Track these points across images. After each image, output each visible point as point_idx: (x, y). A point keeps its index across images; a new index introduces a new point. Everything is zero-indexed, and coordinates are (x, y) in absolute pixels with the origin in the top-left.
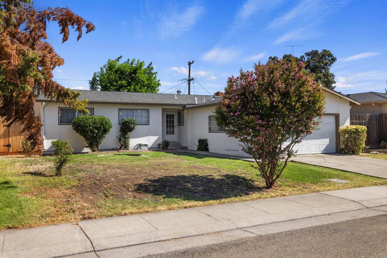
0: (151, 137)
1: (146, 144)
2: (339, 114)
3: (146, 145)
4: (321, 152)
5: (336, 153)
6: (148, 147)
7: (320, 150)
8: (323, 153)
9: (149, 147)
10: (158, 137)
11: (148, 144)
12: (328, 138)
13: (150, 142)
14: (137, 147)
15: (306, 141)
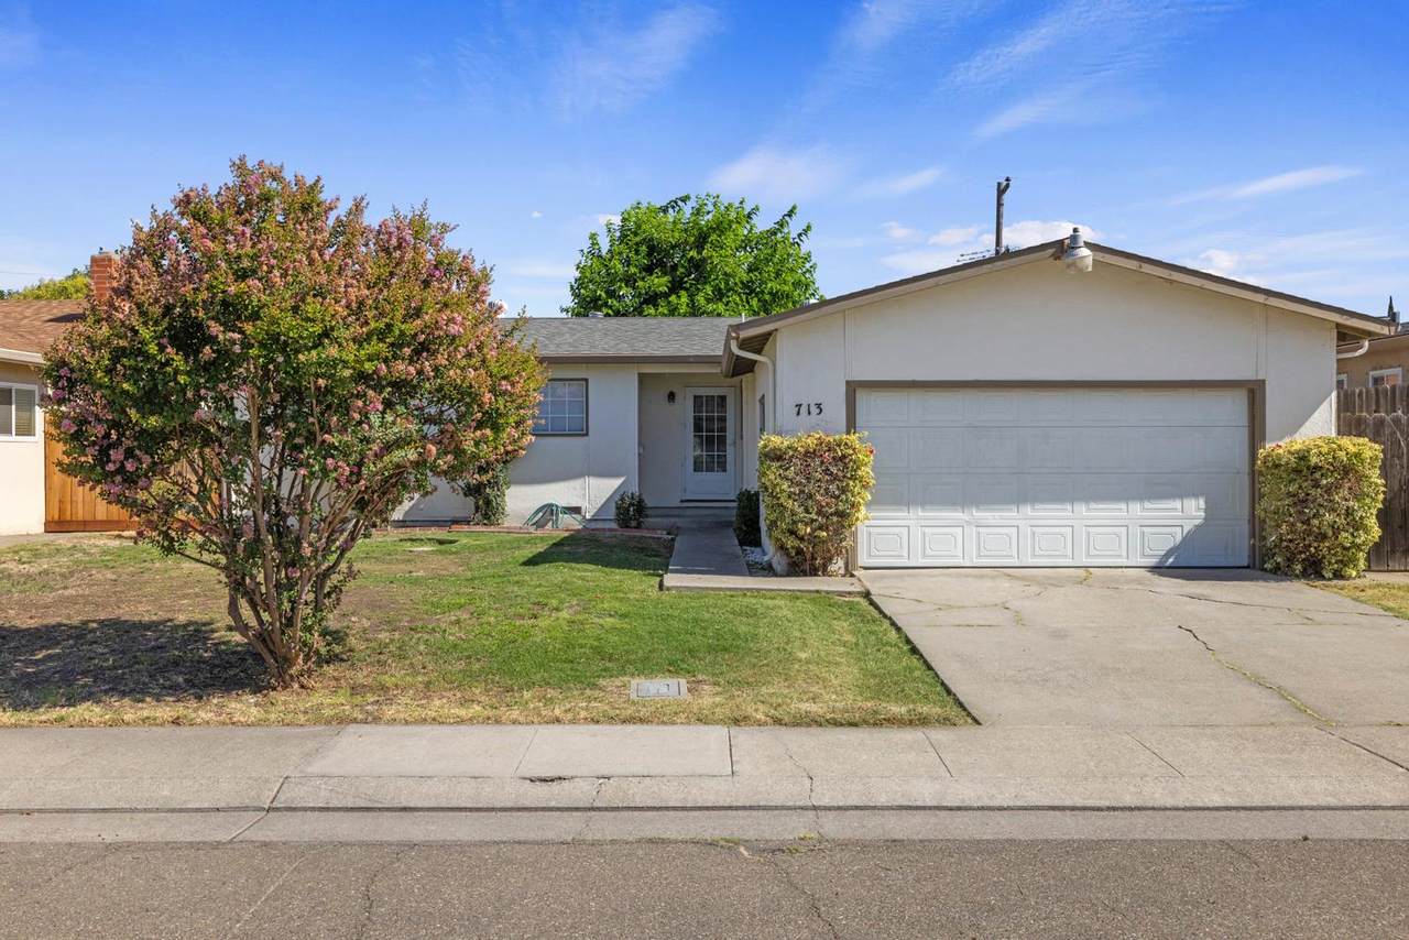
0: (593, 482)
1: (574, 505)
2: (1263, 381)
3: (577, 510)
4: (1152, 562)
5: (1248, 567)
6: (584, 517)
7: (1148, 552)
8: (1168, 564)
9: (588, 517)
10: (623, 479)
11: (583, 508)
12: (1196, 496)
13: (592, 498)
14: (541, 514)
15: (1059, 507)
